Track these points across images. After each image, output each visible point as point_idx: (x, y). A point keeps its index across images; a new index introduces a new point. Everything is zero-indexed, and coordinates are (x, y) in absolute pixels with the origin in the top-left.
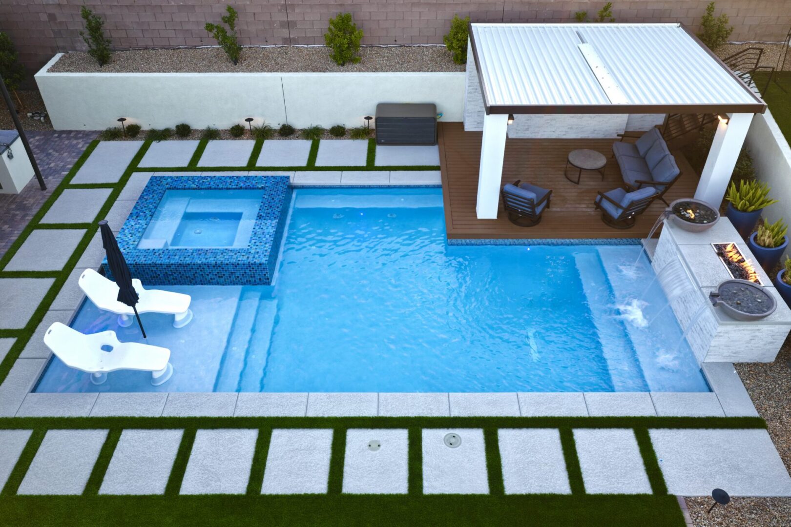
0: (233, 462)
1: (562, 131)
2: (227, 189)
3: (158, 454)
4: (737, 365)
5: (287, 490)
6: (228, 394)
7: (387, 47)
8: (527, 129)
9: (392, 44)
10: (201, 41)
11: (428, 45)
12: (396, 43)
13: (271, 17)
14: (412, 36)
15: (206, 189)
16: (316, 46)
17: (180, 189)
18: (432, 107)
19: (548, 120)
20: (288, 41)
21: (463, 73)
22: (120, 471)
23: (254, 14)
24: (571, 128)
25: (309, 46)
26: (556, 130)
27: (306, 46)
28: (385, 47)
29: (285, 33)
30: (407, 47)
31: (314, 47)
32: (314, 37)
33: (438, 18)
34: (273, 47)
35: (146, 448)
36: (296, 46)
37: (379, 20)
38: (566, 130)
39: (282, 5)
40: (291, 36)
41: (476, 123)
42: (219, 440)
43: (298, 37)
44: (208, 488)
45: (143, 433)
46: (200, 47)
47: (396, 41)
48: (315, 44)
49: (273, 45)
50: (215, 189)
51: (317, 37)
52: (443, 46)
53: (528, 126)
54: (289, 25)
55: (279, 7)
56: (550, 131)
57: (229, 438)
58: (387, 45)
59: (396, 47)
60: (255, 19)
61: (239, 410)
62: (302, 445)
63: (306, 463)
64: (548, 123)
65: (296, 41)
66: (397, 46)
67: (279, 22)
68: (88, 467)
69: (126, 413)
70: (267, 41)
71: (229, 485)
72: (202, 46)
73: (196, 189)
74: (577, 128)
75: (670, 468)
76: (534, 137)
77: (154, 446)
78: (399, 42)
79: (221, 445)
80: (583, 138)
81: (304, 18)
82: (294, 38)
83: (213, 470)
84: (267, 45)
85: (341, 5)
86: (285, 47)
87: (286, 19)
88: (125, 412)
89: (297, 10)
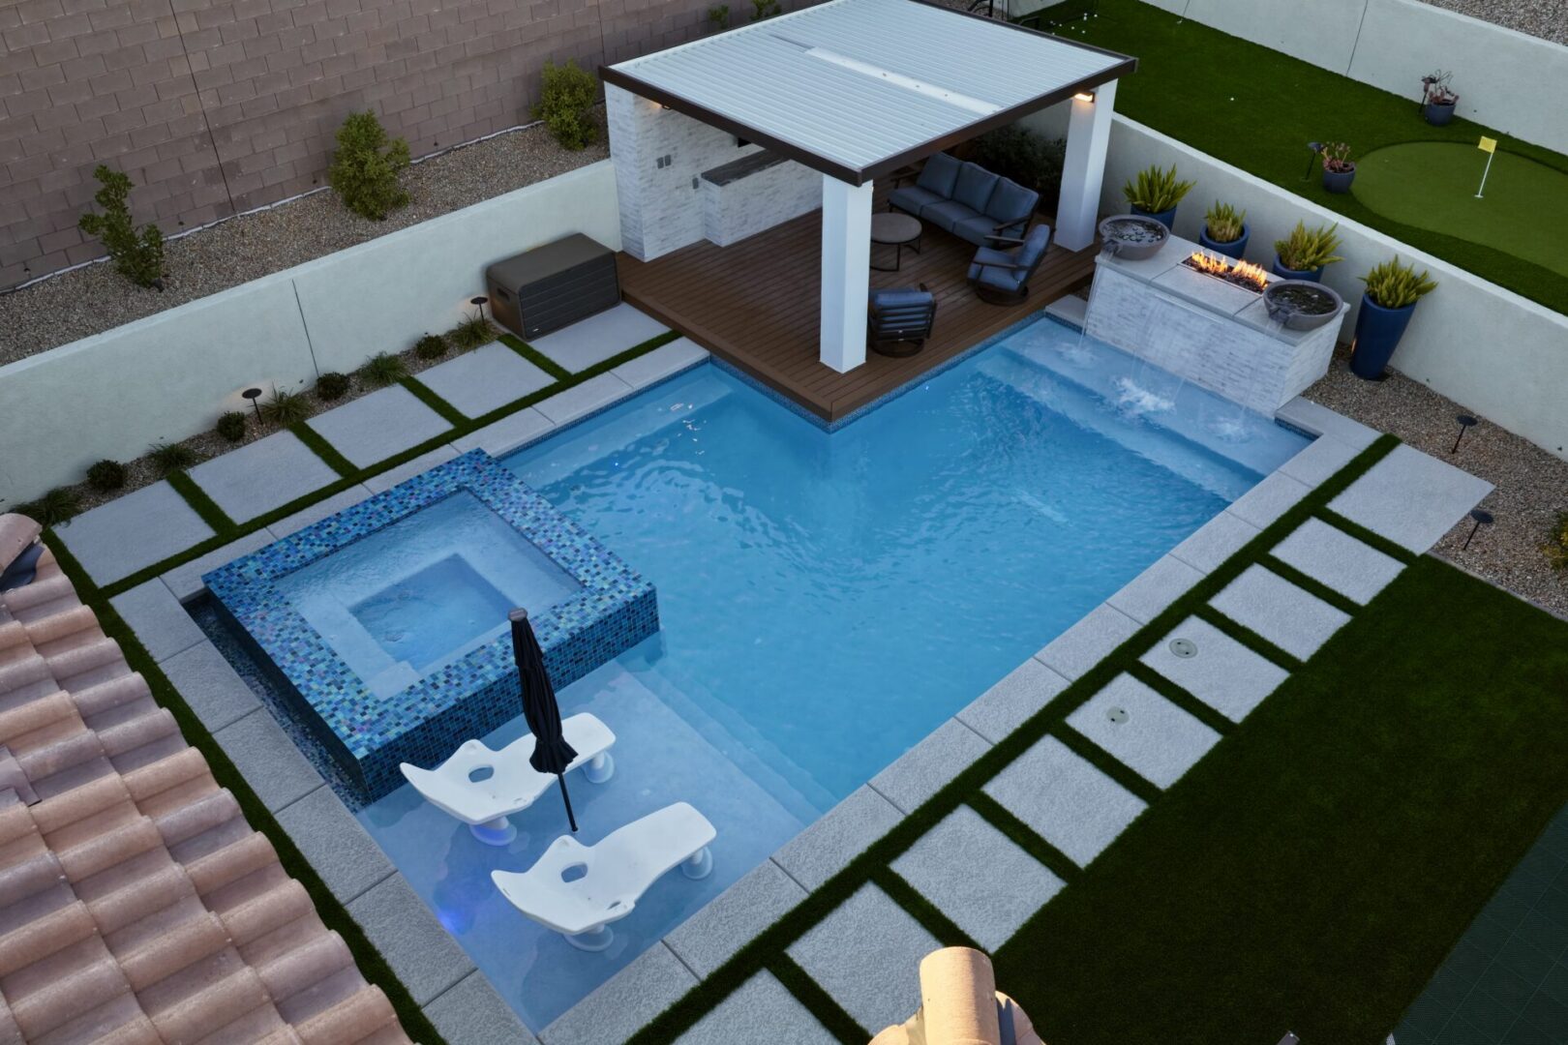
0: (993, 864)
2: (393, 523)
3: (884, 937)
4: (1305, 394)
5: (1103, 839)
6: (856, 796)
7: (424, 161)
9: (433, 153)
10: (26, 270)
11: (493, 135)
12: (439, 147)
13: (182, 168)
14: (463, 127)
15: (350, 543)
16: (287, 200)
17: (297, 568)
18: (577, 241)
20: (231, 206)
21: (606, 161)
22: (870, 999)
23: (144, 170)
25: (274, 205)
27: (267, 207)
28: (422, 163)
29: (219, 193)
30: (459, 149)
31: (285, 204)
32: (281, 183)
33: (502, 80)
34: (199, 232)
35: (855, 944)
36: (247, 213)
37: (399, 113)
39: (202, 135)
40: (232, 196)
41: (659, 243)
42: (935, 856)
43: (248, 194)
44: (1014, 916)
45: (820, 931)
46: (26, 285)
47: (436, 144)
48: (285, 198)
49: (197, 226)
50: (369, 533)
51: (287, 181)
52: (519, 130)
54: (223, 173)
55: (197, 141)
57: (945, 843)
58: (423, 156)
59: (440, 155)
60: (146, 182)
61: (903, 803)
62: (1040, 779)
63: (1077, 794)
65: (244, 203)
66: (440, 153)
67: (200, 173)
68: (815, 1036)
69: (752, 931)
70: (181, 223)
71: (1032, 892)
72: (31, 279)
73: (331, 552)
77: (864, 934)
78: (444, 144)
79: (948, 858)
81: (254, 150)
82: (240, 199)
83: (985, 894)
84: (184, 231)
85: (322, 102)
86: (224, 222)
87: (214, 163)
88: (749, 929)
89: (236, 137)
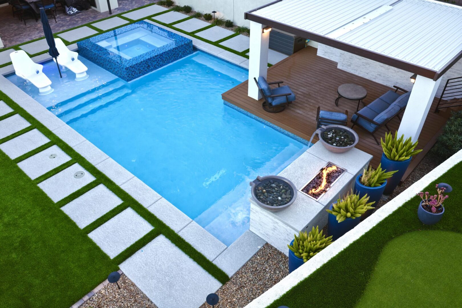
1: (373, 75)
8: (350, 66)
19: (364, 63)
24: (380, 75)
26: (369, 73)
38: (377, 76)
41: (324, 52)
53: (351, 63)
56: (365, 72)
64: (364, 65)
74: (384, 76)
75: (140, 257)
76: (353, 73)
80: (388, 86)
